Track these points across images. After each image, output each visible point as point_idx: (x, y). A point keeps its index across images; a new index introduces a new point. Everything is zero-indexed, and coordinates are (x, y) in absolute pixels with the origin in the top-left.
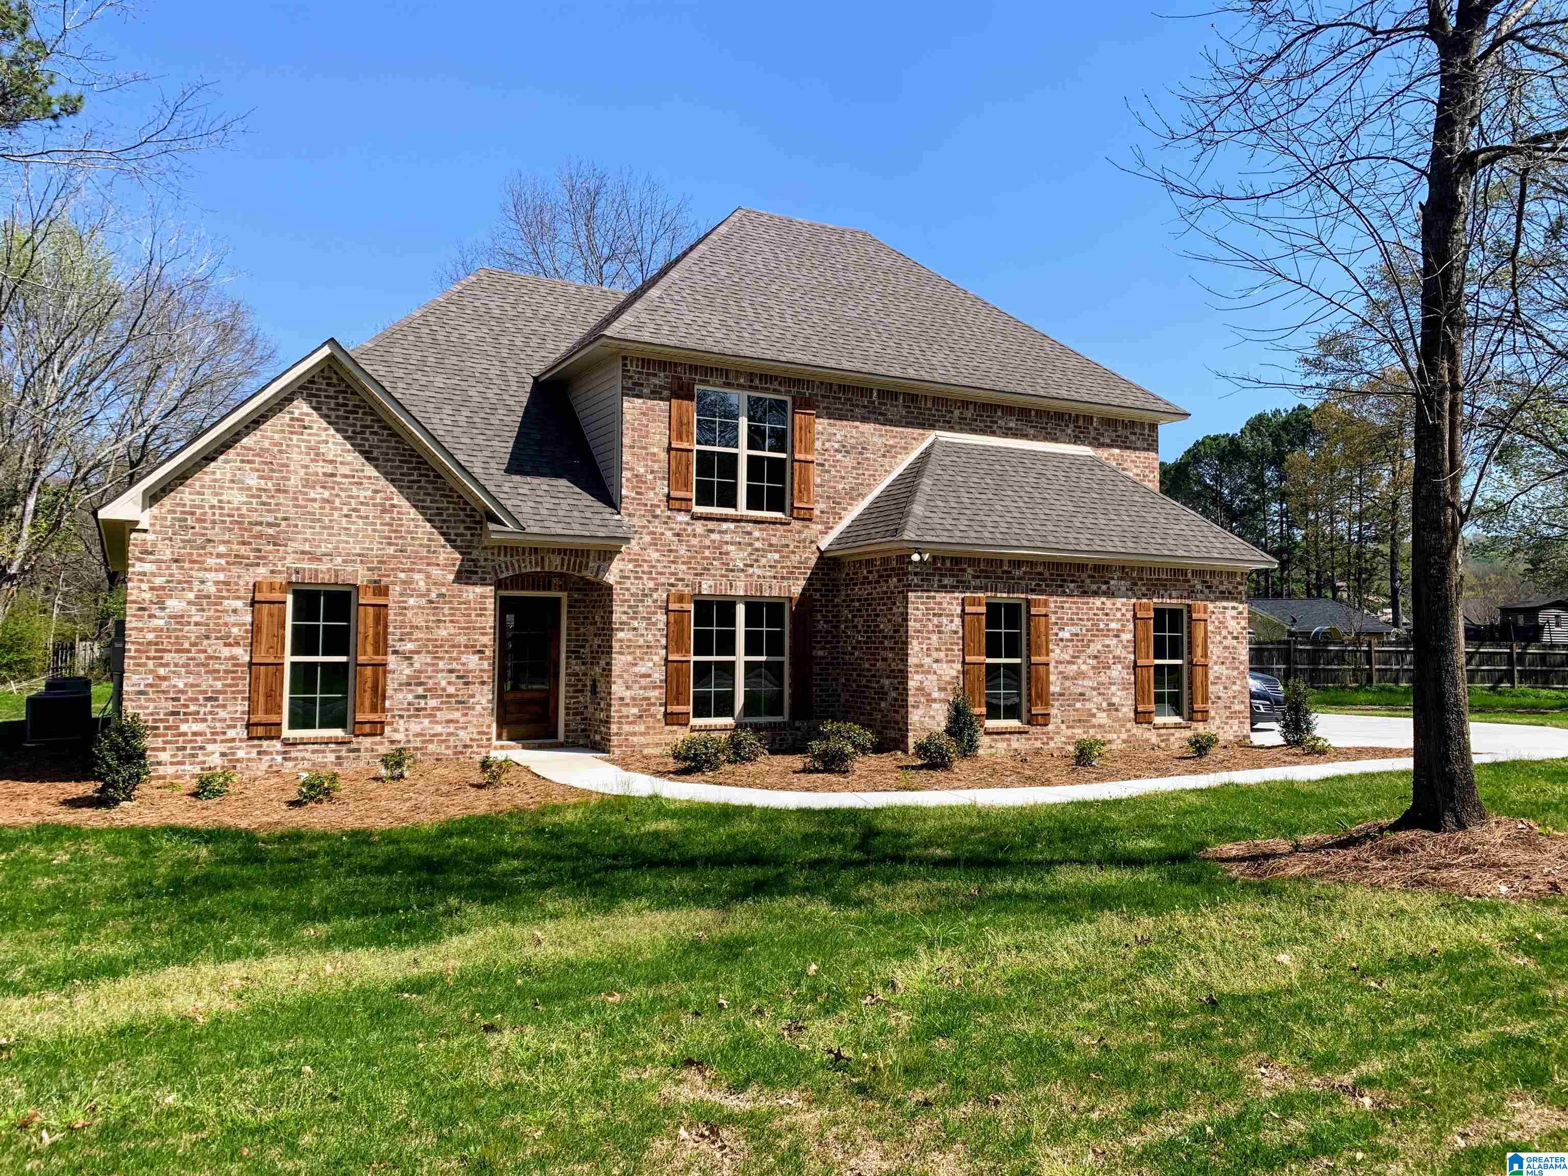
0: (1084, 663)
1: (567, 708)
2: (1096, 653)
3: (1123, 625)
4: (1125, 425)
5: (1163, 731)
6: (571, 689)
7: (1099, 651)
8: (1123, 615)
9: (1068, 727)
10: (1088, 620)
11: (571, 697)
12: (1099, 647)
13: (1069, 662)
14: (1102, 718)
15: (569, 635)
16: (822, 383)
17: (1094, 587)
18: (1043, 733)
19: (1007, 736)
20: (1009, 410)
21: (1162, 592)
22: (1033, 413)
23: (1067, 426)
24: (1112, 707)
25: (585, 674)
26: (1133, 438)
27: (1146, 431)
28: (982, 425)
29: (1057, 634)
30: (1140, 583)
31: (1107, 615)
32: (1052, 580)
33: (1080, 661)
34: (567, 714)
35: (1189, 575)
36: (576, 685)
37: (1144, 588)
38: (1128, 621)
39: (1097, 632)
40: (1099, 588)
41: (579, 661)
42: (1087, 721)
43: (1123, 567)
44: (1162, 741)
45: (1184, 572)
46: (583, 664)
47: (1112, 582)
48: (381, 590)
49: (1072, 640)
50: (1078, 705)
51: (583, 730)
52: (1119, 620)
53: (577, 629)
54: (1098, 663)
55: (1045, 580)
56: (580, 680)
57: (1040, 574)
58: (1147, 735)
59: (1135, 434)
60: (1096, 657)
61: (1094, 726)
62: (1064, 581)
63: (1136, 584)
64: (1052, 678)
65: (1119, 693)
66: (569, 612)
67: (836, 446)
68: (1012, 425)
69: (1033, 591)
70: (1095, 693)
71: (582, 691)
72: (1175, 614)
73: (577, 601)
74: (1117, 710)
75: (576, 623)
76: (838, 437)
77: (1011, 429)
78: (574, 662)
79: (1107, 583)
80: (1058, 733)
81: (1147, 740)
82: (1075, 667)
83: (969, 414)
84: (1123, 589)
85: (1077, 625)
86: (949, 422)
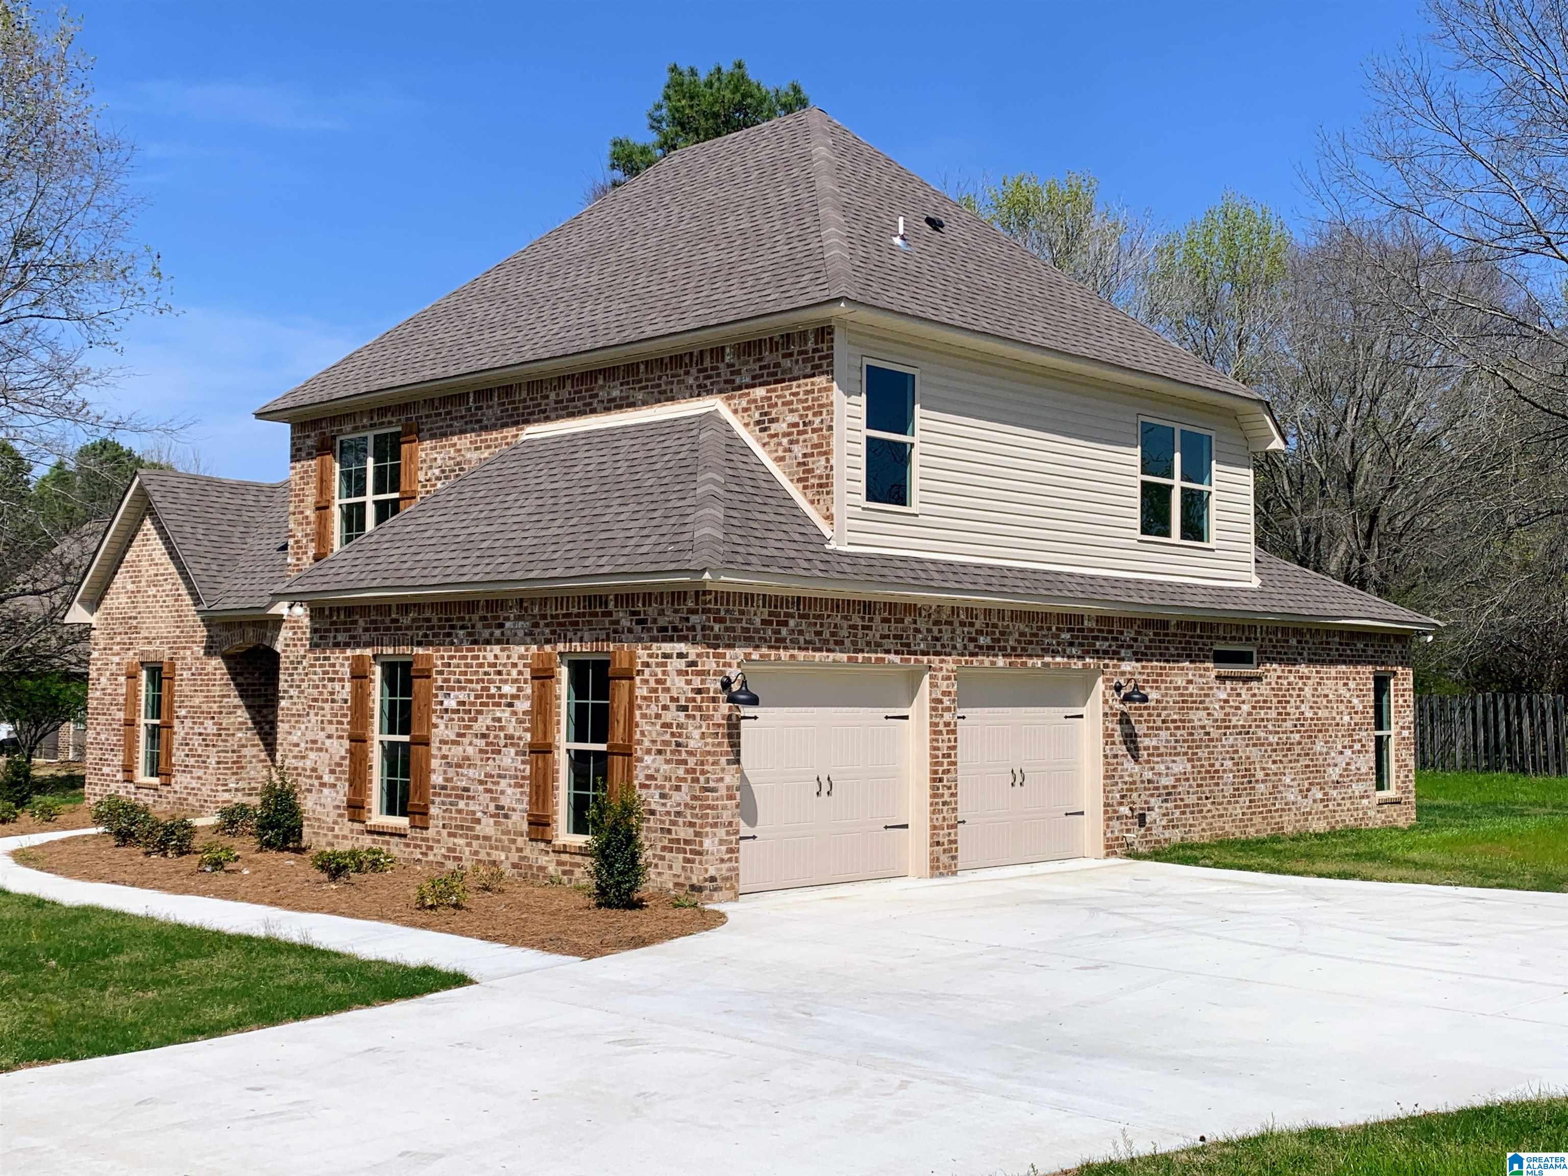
0: (471, 744)
5: (565, 857)
9: (450, 835)
10: (478, 682)
13: (454, 742)
16: (425, 401)
17: (486, 634)
18: (423, 840)
19: (387, 838)
20: (609, 372)
21: (570, 635)
22: (642, 367)
24: (501, 812)
28: (580, 404)
29: (442, 703)
30: (542, 623)
32: (440, 628)
33: (466, 741)
35: (611, 605)
37: (547, 631)
38: (526, 682)
39: (489, 699)
40: (492, 634)
42: (471, 829)
44: (565, 873)
45: (602, 600)
47: (508, 624)
48: (172, 666)
49: (458, 711)
50: (462, 804)
55: (431, 628)
58: (543, 860)
59: (791, 355)
60: (484, 736)
61: (477, 837)
62: (453, 627)
63: (536, 625)
64: (435, 763)
65: (509, 791)
67: (437, 472)
68: (616, 393)
69: (419, 644)
70: (481, 788)
72: (601, 667)
74: (506, 816)
76: (439, 462)
77: (614, 400)
79: (501, 626)
80: (438, 841)
81: (542, 869)
82: (460, 749)
84: (521, 633)
85: (464, 689)
86: (545, 411)
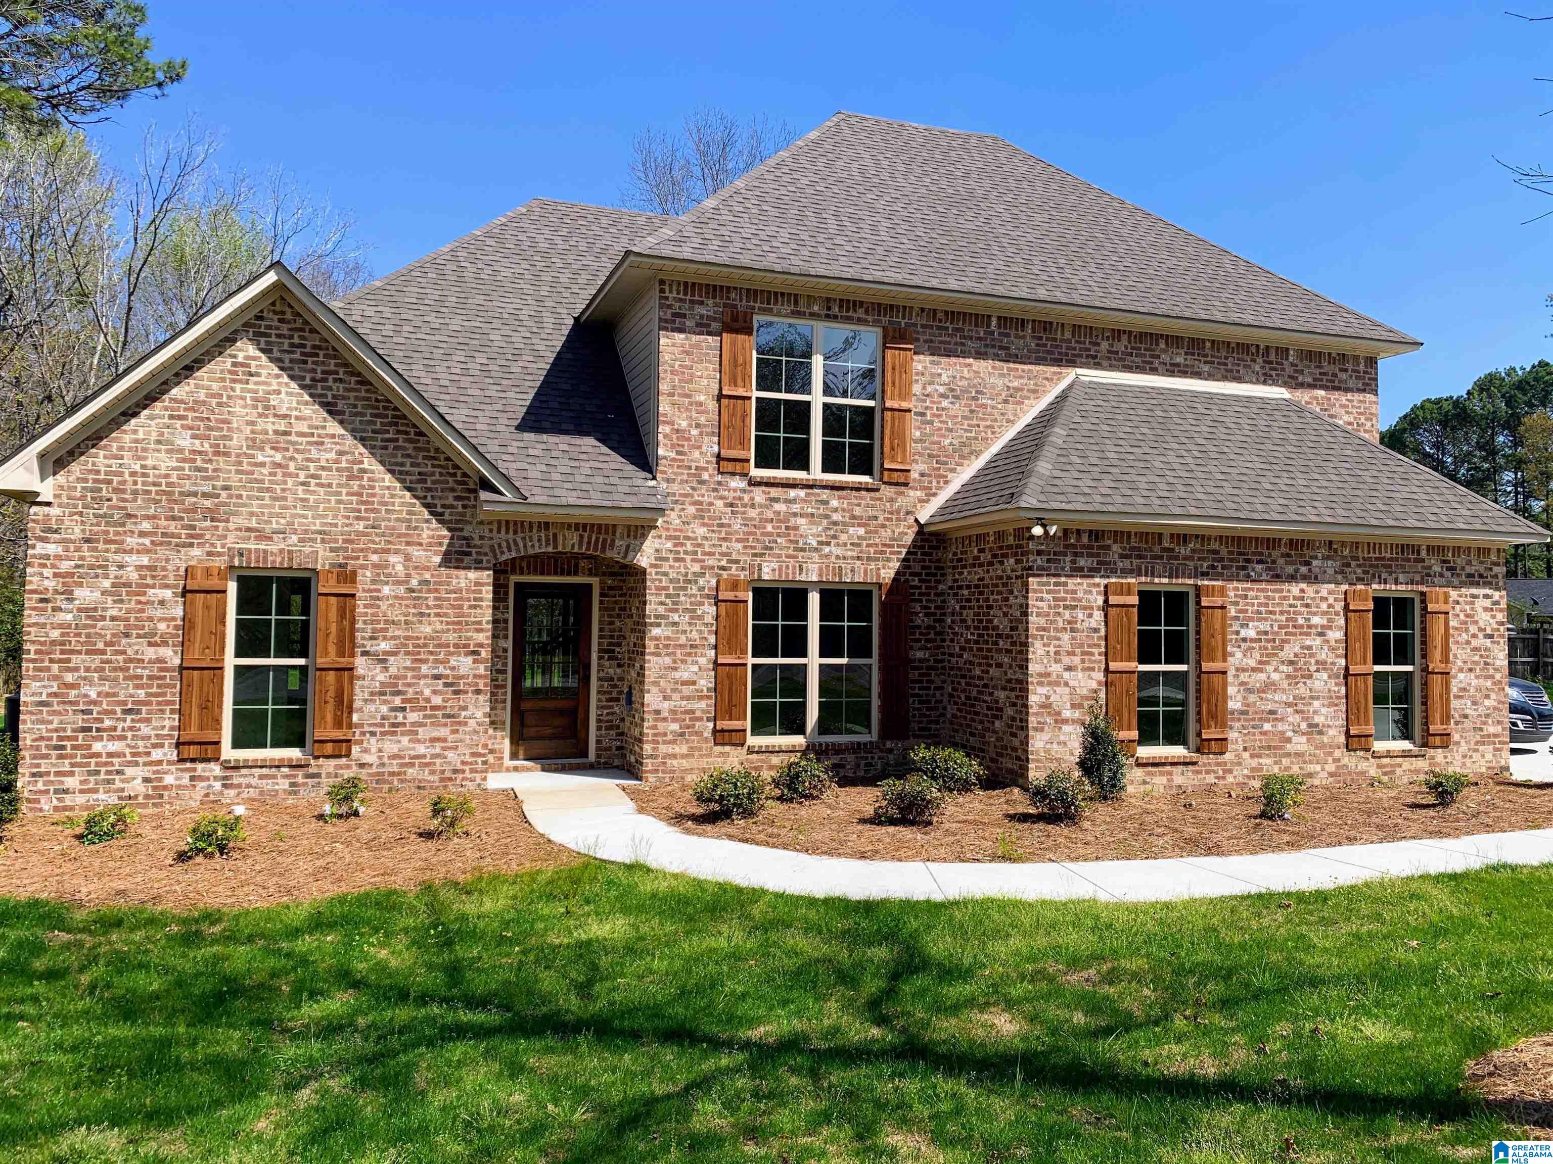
0: (1276, 670)
1: (599, 721)
2: (1292, 657)
3: (1329, 620)
4: (1331, 359)
5: (1386, 761)
6: (603, 698)
7: (1296, 655)
8: (1330, 606)
9: (1252, 756)
10: (1282, 613)
11: (603, 707)
12: (1297, 650)
13: (1254, 670)
14: (1300, 743)
15: (601, 630)
16: (923, 310)
17: (1290, 569)
18: (1218, 764)
19: (1168, 768)
20: (1174, 341)
21: (1383, 576)
22: (1208, 344)
23: (1254, 361)
24: (1315, 729)
25: (621, 679)
26: (1344, 376)
27: (1362, 367)
28: (1139, 360)
29: (1238, 633)
30: (1353, 564)
31: (1307, 606)
32: (1231, 560)
33: (1270, 668)
34: (599, 728)
35: (1424, 553)
36: (610, 693)
37: (1359, 571)
38: (1337, 614)
39: (1295, 629)
40: (1297, 570)
41: (615, 663)
42: (1281, 748)
43: (1331, 542)
44: (1385, 774)
45: (1416, 549)
46: (619, 666)
47: (1315, 563)
48: (347, 576)
49: (1260, 640)
50: (1267, 727)
51: (619, 748)
52: (1325, 613)
53: (611, 623)
54: (1296, 670)
55: (1222, 560)
56: (615, 686)
57: (1216, 552)
58: (1363, 766)
59: (1346, 370)
60: (1291, 663)
61: (1288, 755)
62: (1248, 561)
63: (1348, 565)
64: (1231, 691)
65: (1324, 710)
66: (601, 602)
67: (942, 389)
68: (1179, 360)
69: (1204, 575)
70: (1290, 710)
71: (618, 700)
72: (1403, 605)
73: (611, 588)
74: (1321, 733)
75: (610, 616)
76: (945, 378)
77: (1178, 365)
78: (607, 663)
79: (1308, 563)
80: (1239, 764)
81: (1363, 773)
82: (1262, 676)
83: (1120, 346)
84: (1330, 571)
85: (1266, 619)
86: (1096, 357)
